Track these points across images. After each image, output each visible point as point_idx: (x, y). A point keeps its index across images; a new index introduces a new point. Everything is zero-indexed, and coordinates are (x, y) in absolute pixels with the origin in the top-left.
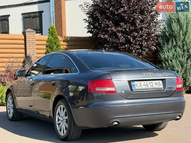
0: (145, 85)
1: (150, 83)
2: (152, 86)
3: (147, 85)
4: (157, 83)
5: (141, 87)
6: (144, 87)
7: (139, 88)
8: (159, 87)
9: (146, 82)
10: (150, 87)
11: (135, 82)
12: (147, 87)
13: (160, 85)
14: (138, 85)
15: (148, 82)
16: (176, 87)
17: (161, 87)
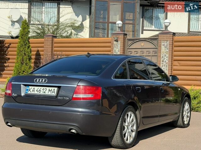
0: (38, 91)
1: (43, 89)
2: (44, 93)
3: (40, 90)
4: (51, 90)
5: (33, 92)
6: (36, 92)
7: (31, 93)
8: (51, 94)
9: (40, 88)
10: (42, 93)
11: (30, 87)
12: (39, 93)
13: (54, 92)
14: (31, 90)
15: (42, 88)
16: (73, 96)
17: (54, 94)
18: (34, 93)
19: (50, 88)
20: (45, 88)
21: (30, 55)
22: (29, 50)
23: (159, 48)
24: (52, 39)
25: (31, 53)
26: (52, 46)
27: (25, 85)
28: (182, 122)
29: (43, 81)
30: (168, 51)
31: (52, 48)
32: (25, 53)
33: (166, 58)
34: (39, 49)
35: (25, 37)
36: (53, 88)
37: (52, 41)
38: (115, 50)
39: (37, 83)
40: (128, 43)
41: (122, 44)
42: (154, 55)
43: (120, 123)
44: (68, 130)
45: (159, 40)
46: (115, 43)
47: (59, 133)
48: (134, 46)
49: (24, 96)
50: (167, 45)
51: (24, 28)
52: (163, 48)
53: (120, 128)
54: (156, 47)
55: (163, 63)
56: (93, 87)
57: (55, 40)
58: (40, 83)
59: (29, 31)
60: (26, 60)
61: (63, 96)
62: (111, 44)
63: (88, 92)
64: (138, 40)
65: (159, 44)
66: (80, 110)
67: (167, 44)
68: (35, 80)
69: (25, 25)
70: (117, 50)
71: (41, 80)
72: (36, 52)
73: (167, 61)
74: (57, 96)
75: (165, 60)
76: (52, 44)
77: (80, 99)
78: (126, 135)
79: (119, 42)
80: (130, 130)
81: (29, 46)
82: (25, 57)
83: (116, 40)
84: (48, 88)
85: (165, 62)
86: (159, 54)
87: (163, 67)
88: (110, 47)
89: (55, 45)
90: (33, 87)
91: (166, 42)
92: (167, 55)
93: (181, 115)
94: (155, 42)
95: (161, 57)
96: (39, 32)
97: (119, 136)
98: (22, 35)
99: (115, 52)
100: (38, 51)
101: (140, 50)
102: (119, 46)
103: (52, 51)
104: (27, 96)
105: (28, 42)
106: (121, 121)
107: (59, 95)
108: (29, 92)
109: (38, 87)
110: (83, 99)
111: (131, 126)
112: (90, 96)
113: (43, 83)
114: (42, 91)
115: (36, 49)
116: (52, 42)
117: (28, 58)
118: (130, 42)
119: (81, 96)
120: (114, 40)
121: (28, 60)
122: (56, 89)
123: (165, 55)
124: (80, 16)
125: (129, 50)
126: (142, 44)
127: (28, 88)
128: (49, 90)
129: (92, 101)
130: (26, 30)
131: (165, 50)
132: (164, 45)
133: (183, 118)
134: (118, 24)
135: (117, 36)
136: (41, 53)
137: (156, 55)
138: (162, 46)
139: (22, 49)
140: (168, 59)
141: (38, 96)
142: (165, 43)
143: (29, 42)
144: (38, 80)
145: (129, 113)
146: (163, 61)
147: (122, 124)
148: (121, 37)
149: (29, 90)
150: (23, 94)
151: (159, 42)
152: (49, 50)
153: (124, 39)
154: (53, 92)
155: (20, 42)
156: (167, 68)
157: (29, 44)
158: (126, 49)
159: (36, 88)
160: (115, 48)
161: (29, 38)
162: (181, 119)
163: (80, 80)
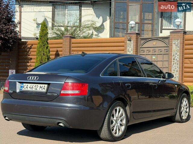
1: (35, 86)
2: (36, 89)
3: (32, 87)
4: (42, 87)
5: (26, 89)
6: (29, 89)
7: (25, 89)
8: (42, 90)
9: (32, 85)
10: (34, 90)
11: (24, 84)
12: (31, 90)
13: (45, 89)
14: (25, 87)
15: (35, 85)
16: (61, 92)
17: (45, 90)
18: (28, 90)
19: (41, 85)
20: (37, 85)
21: (48, 55)
22: (47, 51)
23: (170, 46)
24: (70, 40)
25: (49, 53)
26: (70, 46)
27: (20, 83)
28: (179, 117)
29: (35, 78)
30: (179, 49)
31: (70, 48)
32: (44, 54)
33: (177, 56)
34: (59, 49)
35: (44, 39)
36: (44, 85)
37: (70, 41)
38: (128, 49)
39: (30, 80)
40: (140, 42)
41: (135, 43)
42: (166, 53)
43: (107, 117)
44: (56, 124)
45: (170, 38)
46: (128, 42)
47: (50, 127)
48: (146, 45)
49: (19, 92)
50: (178, 44)
51: (43, 30)
52: (174, 47)
53: (108, 122)
54: (167, 46)
55: (174, 61)
56: (79, 84)
57: (73, 40)
58: (32, 80)
59: (48, 33)
60: (45, 60)
61: (52, 93)
62: (124, 43)
63: (75, 89)
64: (151, 39)
65: (170, 43)
66: (69, 105)
67: (178, 42)
68: (28, 78)
69: (43, 27)
70: (130, 49)
71: (33, 78)
72: (55, 52)
73: (178, 59)
74: (46, 93)
75: (176, 58)
76: (70, 44)
77: (68, 95)
78: (115, 128)
79: (132, 42)
80: (119, 124)
81: (48, 47)
82: (44, 57)
83: (129, 39)
84: (39, 85)
85: (176, 60)
86: (170, 52)
87: (174, 65)
88: (124, 46)
89: (73, 45)
90: (27, 84)
91: (176, 40)
92: (178, 53)
93: (178, 110)
94: (166, 40)
95: (173, 55)
96: (59, 33)
97: (107, 130)
98: (41, 37)
99: (128, 51)
100: (57, 51)
101: (153, 49)
102: (132, 45)
103: (70, 51)
104: (22, 92)
105: (46, 43)
106: (109, 115)
107: (48, 91)
108: (23, 89)
109: (30, 84)
110: (72, 95)
111: (120, 120)
112: (77, 92)
113: (35, 80)
114: (34, 87)
115: (55, 49)
116: (70, 43)
117: (46, 57)
118: (143, 42)
119: (70, 92)
120: (127, 39)
121: (46, 60)
122: (46, 86)
123: (176, 54)
124: (101, 18)
125: (141, 49)
126: (154, 43)
127: (22, 85)
128: (40, 87)
129: (79, 96)
130: (45, 32)
131: (176, 48)
132: (174, 44)
133: (180, 113)
134: (131, 24)
135: (130, 36)
136: (60, 53)
137: (167, 53)
138: (173, 45)
139: (41, 50)
140: (179, 57)
141: (31, 93)
142: (176, 42)
143: (48, 43)
144: (30, 78)
145: (118, 109)
146: (174, 59)
147: (109, 118)
148: (134, 36)
149: (23, 87)
150: (18, 91)
151: (170, 40)
152: (67, 50)
153: (137, 39)
154: (43, 89)
155: (39, 43)
156: (178, 66)
157: (48, 45)
158: (139, 48)
159: (29, 85)
160: (128, 48)
161: (48, 39)
162: (179, 115)
163: (68, 77)
